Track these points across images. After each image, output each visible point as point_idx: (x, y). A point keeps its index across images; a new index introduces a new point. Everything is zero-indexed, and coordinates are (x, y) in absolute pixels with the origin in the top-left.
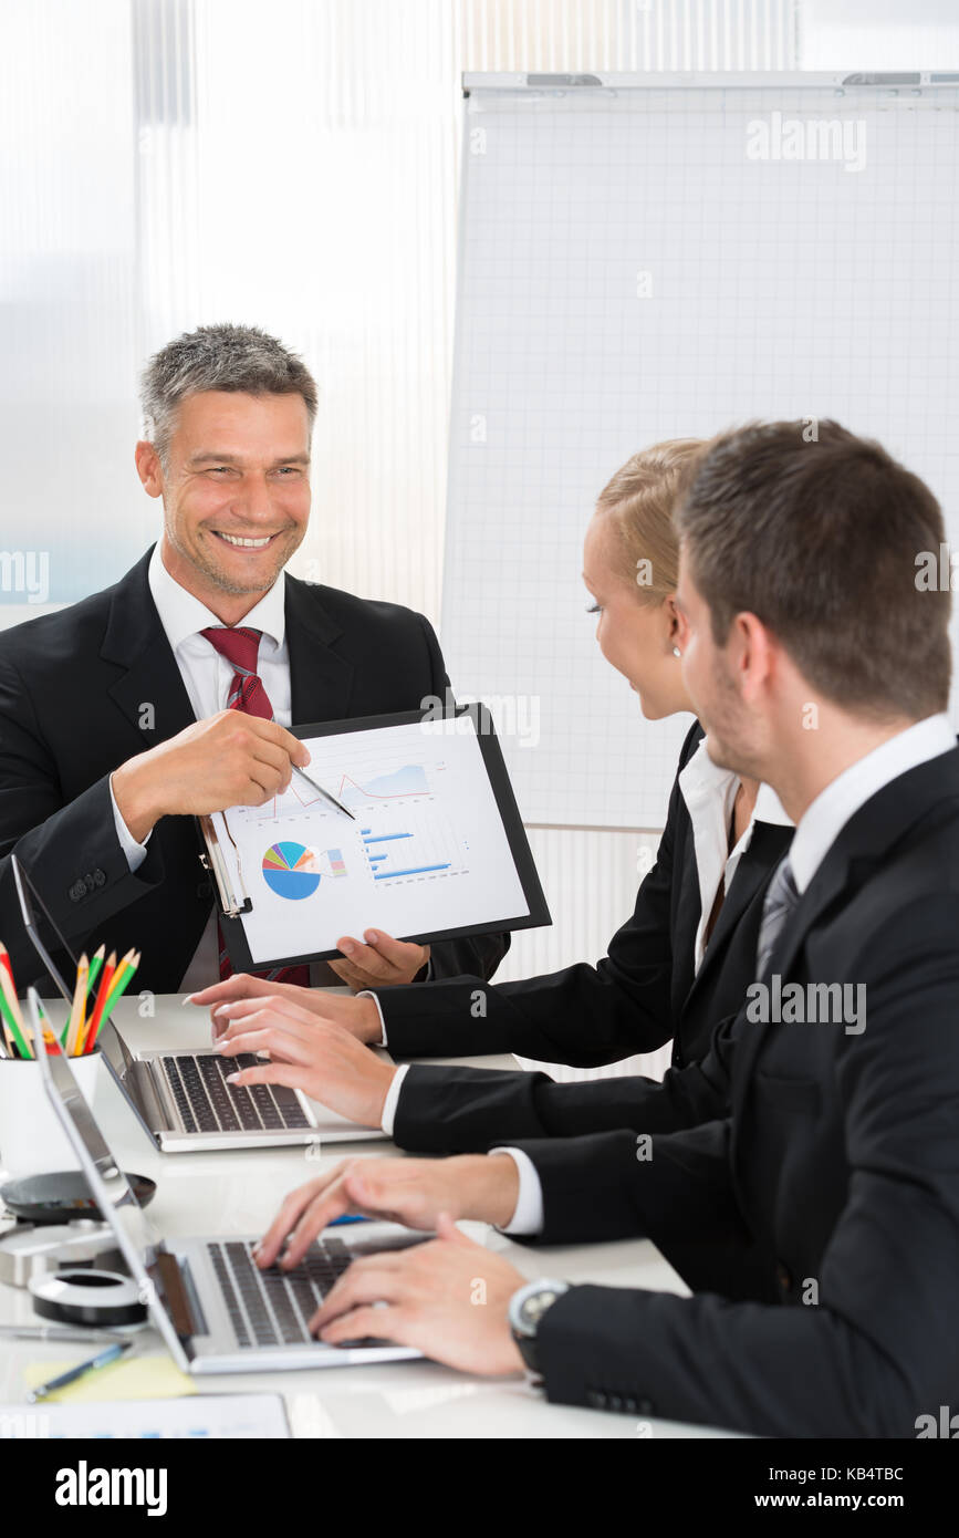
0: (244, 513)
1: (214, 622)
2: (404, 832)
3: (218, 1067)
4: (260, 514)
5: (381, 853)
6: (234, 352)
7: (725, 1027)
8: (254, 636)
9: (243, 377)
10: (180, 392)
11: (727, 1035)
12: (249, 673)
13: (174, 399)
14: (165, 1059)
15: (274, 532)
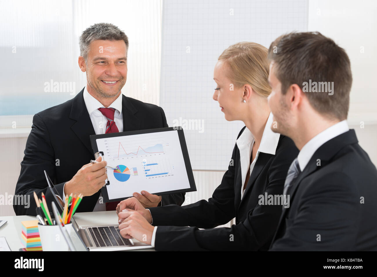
0: (109, 73)
1: (101, 106)
2: (156, 163)
3: (104, 230)
4: (113, 74)
5: (148, 169)
6: (105, 29)
7: (251, 212)
8: (113, 110)
9: (108, 35)
10: (90, 41)
11: (251, 214)
12: (112, 120)
13: (88, 43)
14: (89, 228)
15: (117, 79)
